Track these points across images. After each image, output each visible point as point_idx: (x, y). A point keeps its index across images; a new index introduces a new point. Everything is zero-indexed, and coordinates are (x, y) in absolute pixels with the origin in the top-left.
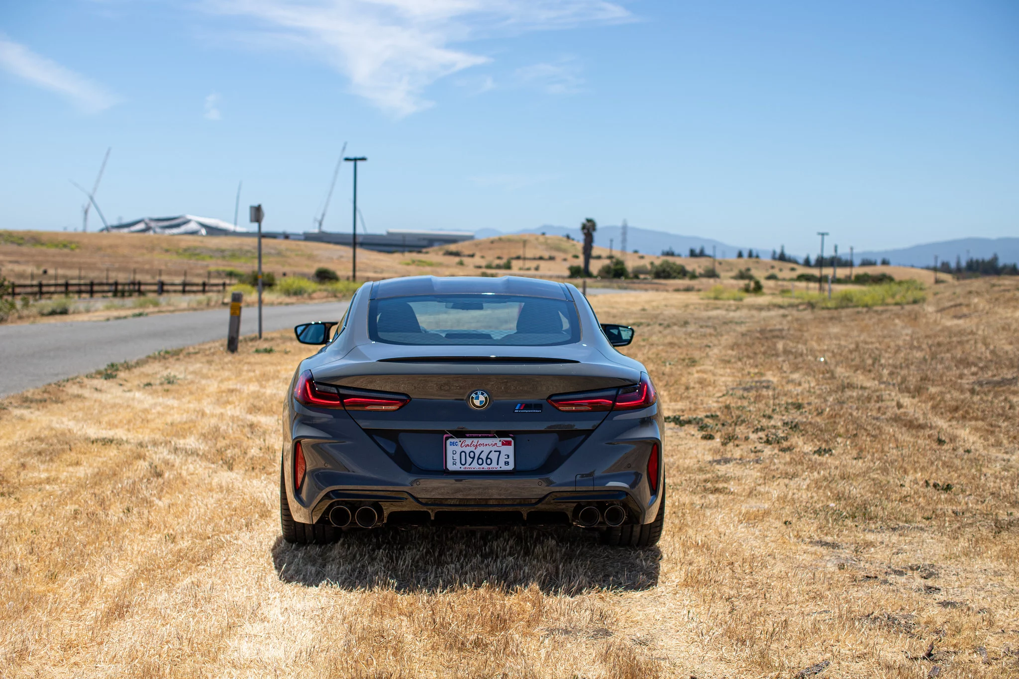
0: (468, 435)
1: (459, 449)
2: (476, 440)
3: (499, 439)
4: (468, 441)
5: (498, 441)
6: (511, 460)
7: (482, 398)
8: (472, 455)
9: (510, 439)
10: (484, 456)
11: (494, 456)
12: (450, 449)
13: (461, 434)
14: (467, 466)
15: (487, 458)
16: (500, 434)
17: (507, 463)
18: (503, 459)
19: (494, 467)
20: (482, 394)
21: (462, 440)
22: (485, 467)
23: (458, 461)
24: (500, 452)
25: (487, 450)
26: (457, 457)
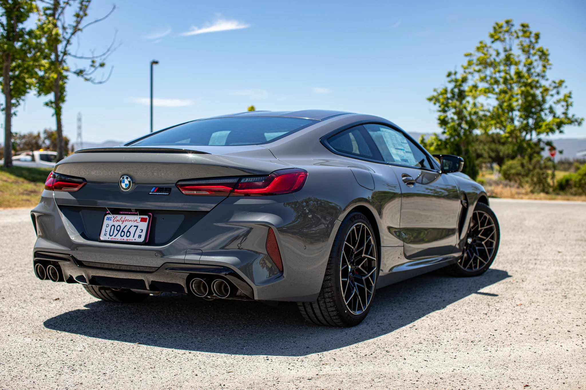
0: (122, 212)
1: (111, 223)
2: (124, 216)
3: (139, 216)
4: (119, 217)
5: (138, 218)
6: (143, 235)
7: (126, 182)
8: (118, 229)
9: (146, 217)
10: (126, 230)
11: (132, 230)
12: (106, 222)
13: (116, 211)
14: (113, 237)
15: (128, 231)
16: (142, 212)
17: (140, 236)
18: (138, 233)
19: (131, 239)
20: (127, 178)
21: (115, 216)
22: (125, 239)
23: (108, 233)
24: (137, 227)
25: (129, 224)
26: (108, 229)
